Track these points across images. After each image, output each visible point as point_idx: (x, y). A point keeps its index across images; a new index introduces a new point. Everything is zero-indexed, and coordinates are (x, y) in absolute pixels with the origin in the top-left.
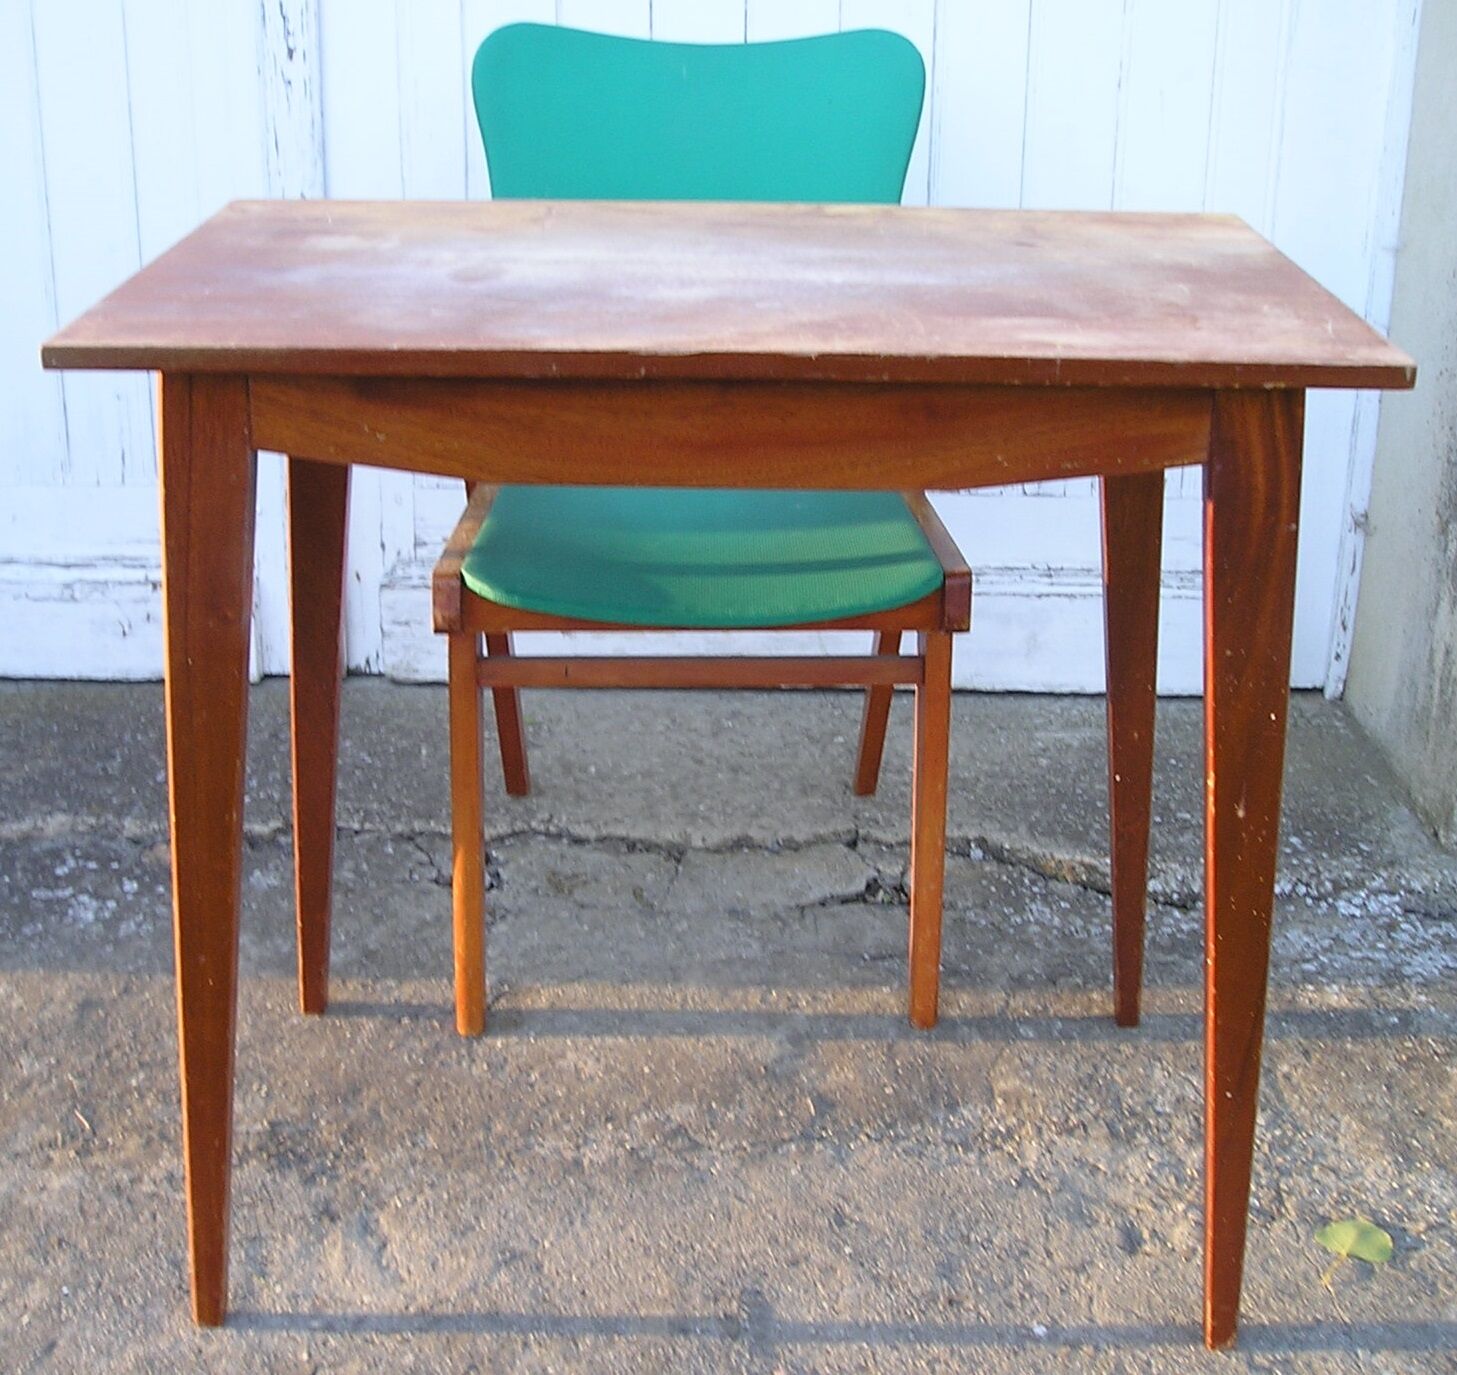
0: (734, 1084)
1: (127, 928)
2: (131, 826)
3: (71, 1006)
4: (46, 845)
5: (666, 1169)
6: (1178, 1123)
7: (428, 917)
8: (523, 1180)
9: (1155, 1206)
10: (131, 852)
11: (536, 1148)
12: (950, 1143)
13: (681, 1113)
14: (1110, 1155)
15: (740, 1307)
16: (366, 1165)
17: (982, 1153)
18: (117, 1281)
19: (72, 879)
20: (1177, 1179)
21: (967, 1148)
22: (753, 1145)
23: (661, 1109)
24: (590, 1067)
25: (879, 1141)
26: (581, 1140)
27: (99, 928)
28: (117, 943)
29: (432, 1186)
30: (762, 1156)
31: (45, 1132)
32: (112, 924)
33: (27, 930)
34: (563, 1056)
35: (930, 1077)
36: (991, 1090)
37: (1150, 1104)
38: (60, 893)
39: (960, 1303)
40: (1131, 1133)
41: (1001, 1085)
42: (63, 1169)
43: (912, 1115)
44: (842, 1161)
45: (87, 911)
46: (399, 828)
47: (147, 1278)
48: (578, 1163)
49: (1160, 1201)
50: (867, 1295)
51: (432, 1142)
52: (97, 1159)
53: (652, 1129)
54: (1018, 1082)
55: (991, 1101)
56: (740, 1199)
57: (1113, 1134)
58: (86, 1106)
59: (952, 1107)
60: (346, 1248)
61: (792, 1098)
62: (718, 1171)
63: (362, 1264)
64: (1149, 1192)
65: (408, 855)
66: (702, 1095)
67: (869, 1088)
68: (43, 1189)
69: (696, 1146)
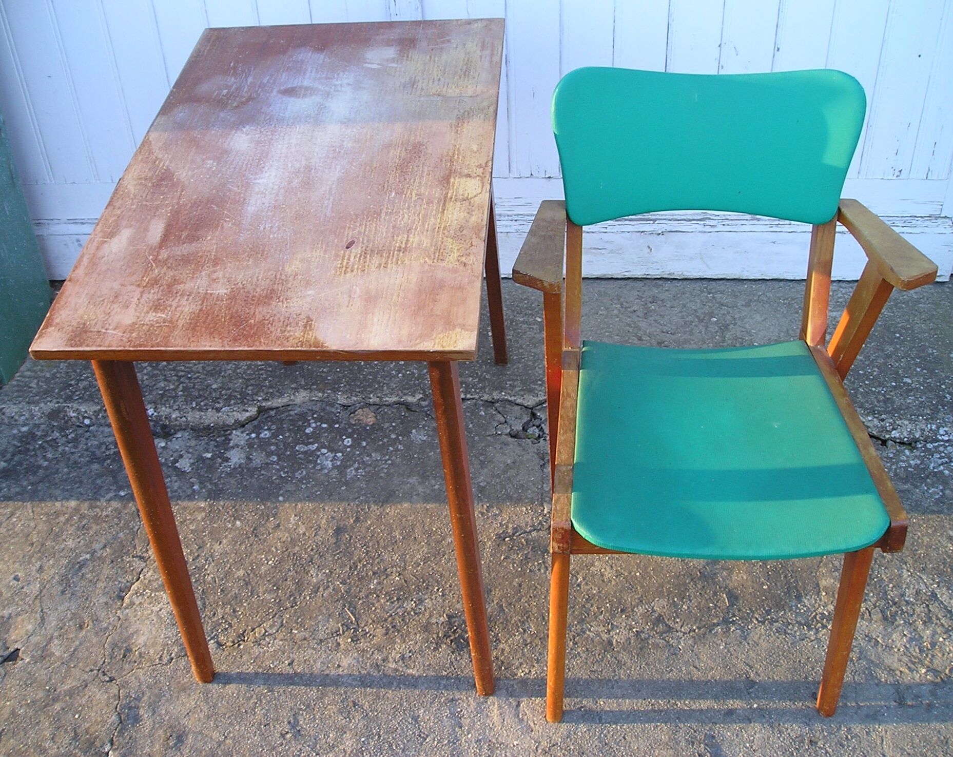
0: (685, 584)
1: (351, 472)
2: (342, 399)
3: (331, 532)
4: (298, 410)
5: (656, 646)
6: (918, 610)
7: (509, 462)
8: (584, 656)
9: (909, 668)
10: (343, 415)
11: (588, 632)
12: (800, 624)
13: (660, 605)
14: (883, 633)
15: (705, 749)
16: (501, 646)
17: (817, 631)
18: (387, 732)
19: (316, 436)
20: (920, 649)
21: (809, 629)
22: (699, 628)
23: (649, 603)
24: (608, 573)
25: (763, 623)
26: (610, 626)
27: (335, 473)
28: (346, 483)
29: (538, 661)
30: (704, 634)
31: (332, 624)
32: (342, 469)
33: (297, 475)
34: (593, 565)
35: (785, 577)
36: (818, 585)
37: (903, 595)
38: (310, 447)
39: (816, 743)
40: (894, 616)
41: (823, 583)
42: (347, 651)
43: (780, 606)
44: (745, 639)
45: (327, 461)
46: (486, 397)
47: (402, 729)
48: (610, 643)
49: (912, 666)
50: (769, 738)
51: (533, 630)
52: (362, 645)
53: (646, 616)
54: (832, 581)
55: (818, 593)
56: (696, 668)
57: (885, 618)
58: (350, 603)
59: (799, 598)
60: (500, 707)
61: (715, 594)
62: (683, 647)
63: (509, 720)
64: (905, 659)
65: (493, 416)
66: (669, 593)
67: (755, 585)
68: (339, 666)
69: (670, 629)
